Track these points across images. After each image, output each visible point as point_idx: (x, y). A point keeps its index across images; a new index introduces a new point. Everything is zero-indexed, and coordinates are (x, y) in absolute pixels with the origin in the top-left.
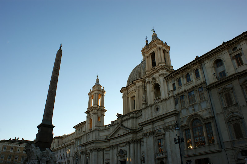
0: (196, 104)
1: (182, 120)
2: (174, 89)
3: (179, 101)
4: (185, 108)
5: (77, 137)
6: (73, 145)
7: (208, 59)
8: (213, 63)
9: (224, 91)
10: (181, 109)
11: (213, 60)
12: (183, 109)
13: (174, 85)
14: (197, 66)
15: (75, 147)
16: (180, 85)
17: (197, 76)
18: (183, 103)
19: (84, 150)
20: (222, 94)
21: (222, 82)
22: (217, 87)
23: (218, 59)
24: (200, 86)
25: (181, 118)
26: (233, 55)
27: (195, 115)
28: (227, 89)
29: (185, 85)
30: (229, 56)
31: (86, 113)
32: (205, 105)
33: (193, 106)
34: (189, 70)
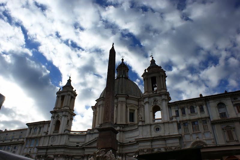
0: (200, 133)
1: (185, 143)
2: (178, 115)
3: (182, 127)
4: (189, 134)
5: (30, 136)
6: (21, 145)
7: (213, 100)
8: (217, 104)
9: (227, 128)
10: (185, 134)
11: (217, 102)
12: (187, 134)
13: (177, 111)
14: (202, 102)
15: (25, 148)
16: (184, 113)
17: (202, 110)
18: (186, 129)
19: (45, 154)
20: (224, 130)
21: (226, 121)
22: (220, 124)
23: (222, 102)
24: (205, 119)
25: (184, 142)
26: (234, 103)
27: (200, 142)
28: (229, 128)
29: (189, 114)
30: (231, 103)
31: (51, 112)
32: (208, 136)
33: (197, 134)
34: (194, 104)
